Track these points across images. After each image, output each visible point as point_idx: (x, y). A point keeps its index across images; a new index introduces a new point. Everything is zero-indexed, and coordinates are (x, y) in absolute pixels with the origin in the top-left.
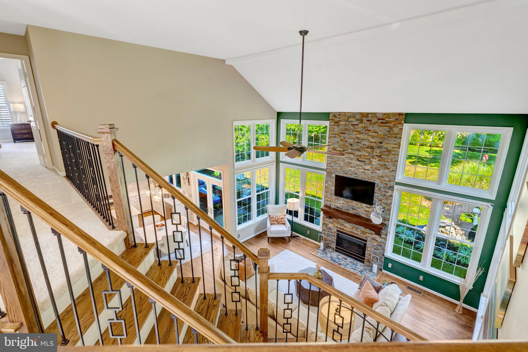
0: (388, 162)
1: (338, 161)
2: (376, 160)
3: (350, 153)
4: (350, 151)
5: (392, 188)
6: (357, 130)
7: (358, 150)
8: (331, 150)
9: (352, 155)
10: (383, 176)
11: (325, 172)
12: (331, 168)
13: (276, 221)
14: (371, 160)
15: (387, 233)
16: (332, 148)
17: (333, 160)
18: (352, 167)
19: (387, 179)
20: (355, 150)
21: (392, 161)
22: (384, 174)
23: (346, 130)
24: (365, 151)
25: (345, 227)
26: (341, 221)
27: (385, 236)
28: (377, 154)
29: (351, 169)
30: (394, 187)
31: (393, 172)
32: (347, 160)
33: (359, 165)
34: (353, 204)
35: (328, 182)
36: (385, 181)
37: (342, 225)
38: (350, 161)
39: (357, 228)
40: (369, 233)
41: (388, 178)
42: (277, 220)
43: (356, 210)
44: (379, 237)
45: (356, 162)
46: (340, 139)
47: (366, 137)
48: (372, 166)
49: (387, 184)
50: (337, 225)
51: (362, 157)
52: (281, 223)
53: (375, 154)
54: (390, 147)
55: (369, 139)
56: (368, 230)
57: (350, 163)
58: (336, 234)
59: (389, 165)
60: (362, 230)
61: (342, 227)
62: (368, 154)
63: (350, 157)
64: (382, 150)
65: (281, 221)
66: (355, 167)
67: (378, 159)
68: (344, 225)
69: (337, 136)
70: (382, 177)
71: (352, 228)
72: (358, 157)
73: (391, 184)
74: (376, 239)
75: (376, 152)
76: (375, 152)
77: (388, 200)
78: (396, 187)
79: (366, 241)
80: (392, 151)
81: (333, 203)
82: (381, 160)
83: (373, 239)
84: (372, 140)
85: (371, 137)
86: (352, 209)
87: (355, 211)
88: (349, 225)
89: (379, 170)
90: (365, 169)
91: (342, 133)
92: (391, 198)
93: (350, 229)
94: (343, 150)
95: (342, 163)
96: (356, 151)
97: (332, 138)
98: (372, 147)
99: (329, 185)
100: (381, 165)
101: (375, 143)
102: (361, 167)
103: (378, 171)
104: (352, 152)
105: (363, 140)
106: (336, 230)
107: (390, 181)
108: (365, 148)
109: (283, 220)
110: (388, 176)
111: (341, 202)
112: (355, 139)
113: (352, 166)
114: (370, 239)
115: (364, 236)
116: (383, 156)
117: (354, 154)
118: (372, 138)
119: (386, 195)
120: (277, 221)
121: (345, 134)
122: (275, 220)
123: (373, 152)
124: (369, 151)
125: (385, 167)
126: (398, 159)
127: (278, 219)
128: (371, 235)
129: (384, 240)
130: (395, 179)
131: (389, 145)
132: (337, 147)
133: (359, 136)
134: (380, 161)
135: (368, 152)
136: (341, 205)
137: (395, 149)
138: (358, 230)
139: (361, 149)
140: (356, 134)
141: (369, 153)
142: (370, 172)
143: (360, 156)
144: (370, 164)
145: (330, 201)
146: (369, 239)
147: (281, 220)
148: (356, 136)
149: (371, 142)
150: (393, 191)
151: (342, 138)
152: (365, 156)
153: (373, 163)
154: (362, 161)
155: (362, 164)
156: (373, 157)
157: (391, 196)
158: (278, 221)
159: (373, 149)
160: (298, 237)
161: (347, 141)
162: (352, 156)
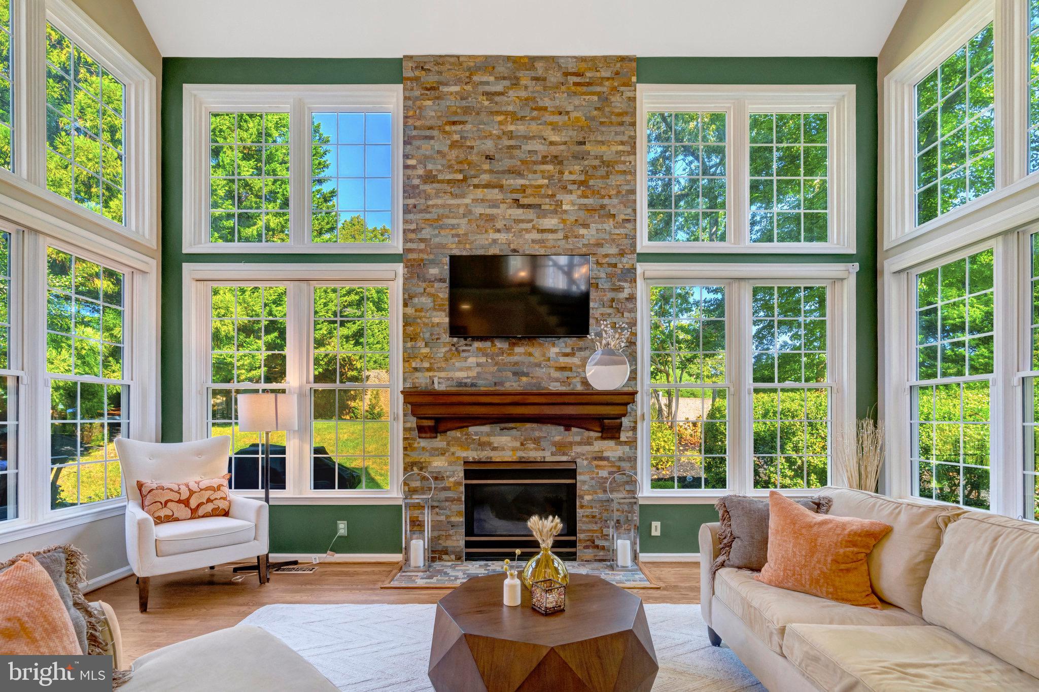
0: (610, 197)
1: (448, 217)
2: (573, 197)
3: (487, 186)
4: (485, 178)
5: (630, 275)
6: (504, 109)
7: (515, 172)
8: (416, 182)
9: (496, 191)
10: (601, 241)
11: (400, 268)
12: (422, 246)
13: (179, 501)
14: (559, 197)
15: (636, 422)
16: (420, 177)
17: (428, 216)
18: (499, 231)
19: (613, 250)
20: (503, 172)
21: (619, 192)
22: (603, 236)
23: (467, 110)
24: (535, 172)
25: (495, 449)
26: (476, 434)
27: (630, 434)
28: (573, 177)
29: (497, 236)
30: (635, 269)
31: (626, 225)
32: (479, 210)
33: (522, 221)
34: (516, 358)
35: (416, 300)
36: (606, 256)
37: (482, 445)
38: (489, 211)
39: (537, 441)
40: (580, 444)
41: (614, 246)
42: (184, 497)
43: (526, 375)
44: (611, 443)
45: (510, 211)
46: (449, 142)
47: (534, 127)
48: (565, 216)
49: (615, 266)
50: (464, 454)
51: (529, 191)
52: (209, 508)
53: (567, 176)
54: (608, 152)
55: (545, 134)
56: (576, 434)
57: (491, 219)
58: (463, 489)
59: (614, 206)
60: (557, 438)
61: (483, 455)
62: (546, 181)
63: (489, 197)
64: (586, 163)
65: (209, 500)
66: (508, 229)
67: (579, 192)
68: (489, 444)
69: (435, 133)
70: (599, 245)
71: (522, 444)
72: (515, 196)
73: (626, 262)
74: (605, 454)
75: (570, 173)
76: (566, 173)
77: (626, 314)
78: (640, 268)
79: (572, 473)
80: (617, 162)
81: (443, 374)
82: (589, 192)
83: (595, 459)
84: (555, 138)
85: (550, 127)
86: (515, 374)
87: (524, 379)
88: (508, 438)
89: (586, 226)
90: (543, 231)
91: (454, 123)
92: (630, 306)
93: (514, 449)
94: (460, 177)
95: (464, 221)
96: (507, 176)
97: (416, 143)
98: (556, 157)
99: (421, 310)
100: (590, 210)
101: (565, 143)
102: (530, 225)
103: (582, 231)
104: (495, 180)
105: (527, 138)
106: (462, 474)
107: (622, 254)
108: (535, 163)
109: (218, 495)
110: (614, 240)
111: (472, 360)
112: (499, 138)
113: (499, 225)
114: (585, 462)
115: (564, 458)
116: (591, 182)
117: (501, 187)
118: (553, 129)
119: (618, 299)
120: (186, 503)
121: (463, 123)
122: (176, 497)
123: (561, 173)
124: (549, 171)
125: (602, 212)
126: (635, 185)
127: (192, 493)
128: (587, 448)
129: (630, 449)
130: (634, 245)
131: (604, 148)
132: (439, 171)
133: (511, 128)
134: (587, 197)
135: (546, 174)
136: (473, 373)
137: (623, 158)
138: (543, 444)
139: (523, 167)
140: (500, 123)
141: (550, 178)
142: (560, 235)
143: (523, 189)
144: (555, 212)
145: (429, 370)
146: (582, 464)
147: (207, 494)
148: (503, 127)
149: (552, 143)
150: (635, 282)
151: (456, 137)
152: (540, 187)
153: (564, 207)
154: (529, 206)
155: (530, 214)
156: (565, 188)
157: (632, 298)
158: (193, 503)
159: (561, 163)
160: (295, 563)
161: (472, 148)
162: (495, 194)
